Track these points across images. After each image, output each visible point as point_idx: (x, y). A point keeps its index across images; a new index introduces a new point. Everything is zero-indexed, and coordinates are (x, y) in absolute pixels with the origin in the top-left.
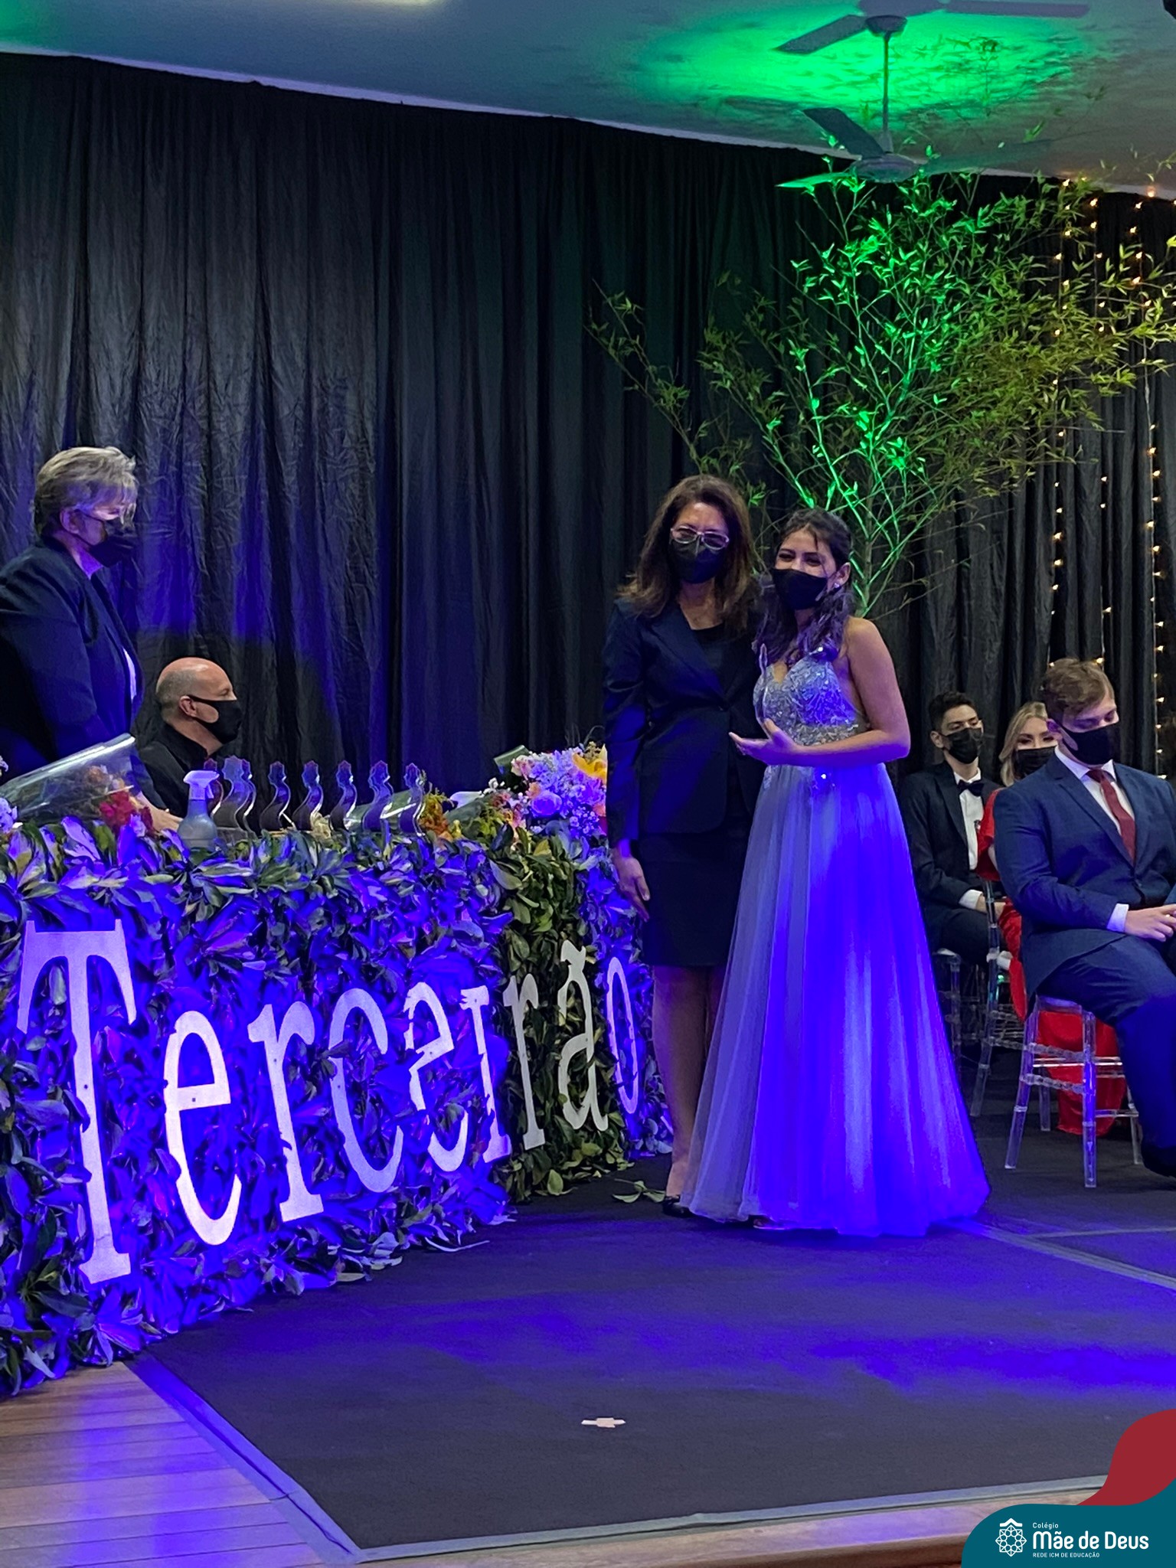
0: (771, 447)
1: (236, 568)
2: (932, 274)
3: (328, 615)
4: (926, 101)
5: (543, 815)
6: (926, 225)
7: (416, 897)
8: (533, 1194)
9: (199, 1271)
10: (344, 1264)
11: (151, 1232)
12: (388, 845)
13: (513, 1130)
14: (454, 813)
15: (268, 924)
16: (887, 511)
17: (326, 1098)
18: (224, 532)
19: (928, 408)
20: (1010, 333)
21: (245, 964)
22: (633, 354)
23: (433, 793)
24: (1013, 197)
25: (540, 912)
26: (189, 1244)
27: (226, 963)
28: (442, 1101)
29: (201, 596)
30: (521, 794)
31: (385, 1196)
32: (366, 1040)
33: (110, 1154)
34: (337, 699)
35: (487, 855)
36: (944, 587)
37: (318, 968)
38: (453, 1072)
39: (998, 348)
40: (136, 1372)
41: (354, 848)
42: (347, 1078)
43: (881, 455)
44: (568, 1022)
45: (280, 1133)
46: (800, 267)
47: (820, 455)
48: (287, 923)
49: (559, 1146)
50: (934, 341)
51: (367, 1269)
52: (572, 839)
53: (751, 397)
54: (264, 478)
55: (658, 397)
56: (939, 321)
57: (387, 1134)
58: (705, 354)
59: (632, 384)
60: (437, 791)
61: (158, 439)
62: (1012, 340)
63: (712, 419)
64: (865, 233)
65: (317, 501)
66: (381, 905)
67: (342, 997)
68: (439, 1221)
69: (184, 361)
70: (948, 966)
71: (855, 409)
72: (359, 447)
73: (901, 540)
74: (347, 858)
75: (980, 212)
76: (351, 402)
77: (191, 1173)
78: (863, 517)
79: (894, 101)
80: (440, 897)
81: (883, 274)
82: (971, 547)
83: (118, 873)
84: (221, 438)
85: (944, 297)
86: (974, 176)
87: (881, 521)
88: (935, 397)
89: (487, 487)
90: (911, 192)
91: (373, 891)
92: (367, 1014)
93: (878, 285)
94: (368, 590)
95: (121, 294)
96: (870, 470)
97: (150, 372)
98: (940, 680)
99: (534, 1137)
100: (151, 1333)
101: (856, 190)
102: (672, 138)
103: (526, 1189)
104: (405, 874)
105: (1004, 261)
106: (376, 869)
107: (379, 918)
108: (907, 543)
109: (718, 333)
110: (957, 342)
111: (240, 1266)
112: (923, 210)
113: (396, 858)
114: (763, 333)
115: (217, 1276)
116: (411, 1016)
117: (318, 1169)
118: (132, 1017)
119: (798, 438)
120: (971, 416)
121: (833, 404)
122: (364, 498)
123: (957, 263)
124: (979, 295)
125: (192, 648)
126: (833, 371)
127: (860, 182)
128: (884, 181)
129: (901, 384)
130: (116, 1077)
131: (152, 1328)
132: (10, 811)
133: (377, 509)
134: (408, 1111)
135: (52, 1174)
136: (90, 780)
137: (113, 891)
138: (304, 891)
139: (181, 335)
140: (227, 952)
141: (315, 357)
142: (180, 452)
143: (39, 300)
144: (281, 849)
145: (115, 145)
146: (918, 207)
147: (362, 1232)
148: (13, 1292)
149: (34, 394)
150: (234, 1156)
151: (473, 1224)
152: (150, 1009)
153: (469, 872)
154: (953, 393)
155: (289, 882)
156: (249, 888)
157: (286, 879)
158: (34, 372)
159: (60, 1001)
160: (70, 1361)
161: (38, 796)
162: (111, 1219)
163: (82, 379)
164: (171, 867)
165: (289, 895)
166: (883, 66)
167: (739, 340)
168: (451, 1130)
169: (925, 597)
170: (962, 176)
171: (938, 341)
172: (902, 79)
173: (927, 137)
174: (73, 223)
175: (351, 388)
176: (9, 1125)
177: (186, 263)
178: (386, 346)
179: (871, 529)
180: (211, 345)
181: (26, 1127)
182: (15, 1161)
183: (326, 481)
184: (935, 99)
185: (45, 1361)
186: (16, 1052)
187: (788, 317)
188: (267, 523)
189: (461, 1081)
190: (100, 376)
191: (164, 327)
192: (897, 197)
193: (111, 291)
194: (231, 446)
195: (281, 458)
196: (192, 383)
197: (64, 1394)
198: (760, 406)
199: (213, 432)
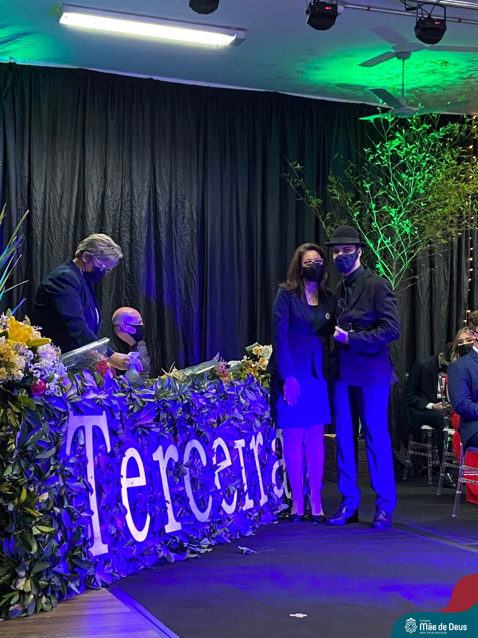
0: (356, 223)
1: (142, 271)
2: (421, 154)
3: (178, 289)
4: (418, 85)
6: (419, 134)
7: (217, 403)
9: (134, 553)
10: (190, 551)
11: (116, 536)
12: (206, 383)
13: (255, 497)
14: (230, 369)
15: (161, 413)
16: (402, 249)
17: (182, 483)
18: (137, 256)
19: (418, 208)
20: (452, 178)
21: (152, 429)
22: (300, 186)
23: (222, 361)
24: (454, 123)
26: (131, 541)
27: (145, 429)
28: (227, 486)
29: (127, 281)
30: (256, 362)
31: (205, 524)
32: (198, 460)
33: (100, 504)
34: (181, 323)
35: (244, 386)
36: (425, 280)
37: (180, 431)
38: (231, 473)
39: (447, 183)
40: (111, 592)
41: (193, 383)
42: (191, 475)
43: (400, 226)
44: (276, 454)
45: (165, 497)
46: (368, 151)
47: (375, 226)
48: (168, 414)
49: (272, 503)
50: (421, 181)
51: (198, 552)
53: (348, 203)
54: (153, 235)
55: (310, 203)
56: (424, 173)
57: (206, 498)
58: (329, 186)
59: (300, 197)
60: (224, 360)
61: (111, 219)
62: (453, 180)
63: (331, 212)
64: (394, 138)
65: (174, 244)
66: (204, 406)
67: (189, 443)
69: (122, 188)
70: (427, 434)
71: (390, 208)
72: (190, 222)
73: (408, 261)
74: (190, 387)
75: (441, 129)
76: (187, 205)
77: (131, 513)
78: (392, 251)
79: (406, 85)
80: (226, 403)
81: (401, 154)
82: (436, 263)
83: (104, 393)
84: (136, 219)
85: (426, 163)
86: (438, 115)
87: (400, 253)
88: (422, 203)
89: (241, 238)
90: (412, 121)
91: (201, 400)
92: (198, 449)
93: (398, 158)
94: (193, 279)
95: (98, 162)
96: (395, 232)
97: (109, 193)
99: (264, 500)
100: (116, 577)
101: (390, 120)
102: (316, 100)
104: (213, 394)
105: (450, 149)
106: (202, 392)
107: (203, 411)
108: (411, 262)
109: (334, 177)
110: (431, 181)
111: (150, 550)
112: (417, 128)
113: (209, 387)
114: (352, 177)
115: (141, 553)
116: (215, 451)
117: (179, 512)
118: (109, 450)
119: (366, 219)
120: (436, 211)
121: (380, 205)
122: (192, 242)
123: (431, 150)
124: (440, 162)
126: (381, 193)
127: (392, 117)
128: (402, 117)
129: (408, 198)
130: (103, 474)
131: (116, 575)
132: (64, 368)
133: (197, 247)
134: (214, 489)
135: (79, 512)
136: (91, 355)
137: (102, 400)
138: (175, 400)
139: (121, 178)
140: (145, 424)
141: (173, 186)
142: (120, 224)
143: (65, 164)
144: (165, 384)
145: (96, 103)
146: (415, 127)
147: (197, 538)
148: (64, 557)
149: (63, 201)
150: (147, 506)
151: (239, 535)
152: (116, 447)
153: (238, 393)
154: (428, 202)
155: (169, 397)
156: (154, 399)
157: (167, 396)
158: (63, 193)
159: (82, 443)
160: (85, 587)
161: (71, 362)
162: (101, 531)
163: (82, 195)
164: (123, 390)
165: (168, 402)
166: (402, 71)
167: (343, 179)
168: (230, 496)
169: (417, 284)
170: (433, 115)
171: (423, 181)
172: (409, 76)
173: (419, 99)
174: (79, 134)
175: (187, 199)
176: (63, 492)
177: (123, 150)
178: (201, 183)
179: (395, 256)
180: (133, 182)
181: (69, 493)
182: (65, 507)
183: (177, 236)
184: (422, 84)
185: (76, 586)
186: (65, 463)
187: (362, 171)
188: (153, 252)
189: (234, 478)
190: (89, 194)
191: (114, 175)
192: (406, 123)
193: (94, 161)
194: (141, 222)
195: (159, 227)
196: (125, 197)
197: (83, 600)
198: (351, 206)
199: (133, 216)
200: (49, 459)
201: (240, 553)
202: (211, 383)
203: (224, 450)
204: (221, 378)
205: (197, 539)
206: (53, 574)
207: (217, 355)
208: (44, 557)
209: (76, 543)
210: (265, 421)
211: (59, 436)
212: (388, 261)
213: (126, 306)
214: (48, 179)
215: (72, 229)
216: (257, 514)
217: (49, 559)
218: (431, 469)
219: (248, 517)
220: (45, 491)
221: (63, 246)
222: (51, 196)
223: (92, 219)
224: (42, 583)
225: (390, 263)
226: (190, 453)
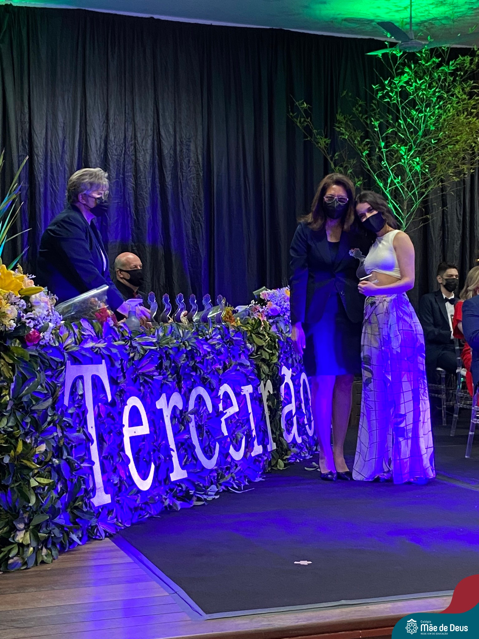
0: (365, 162)
1: (147, 216)
2: (431, 89)
3: (185, 234)
4: (428, 17)
5: (274, 315)
6: (428, 69)
7: (222, 349)
8: (272, 469)
9: (138, 502)
10: (196, 498)
11: (119, 485)
12: (211, 329)
14: (237, 314)
15: (163, 361)
16: (413, 188)
17: (187, 431)
18: (143, 202)
19: (429, 145)
20: (464, 113)
21: (154, 377)
22: (307, 125)
23: (229, 306)
24: (464, 56)
25: (273, 354)
26: (134, 490)
27: (147, 377)
28: (234, 432)
29: (134, 228)
30: (264, 307)
31: (212, 471)
32: (203, 408)
33: (102, 454)
34: (189, 268)
35: (251, 331)
36: (437, 219)
37: (183, 379)
38: (239, 420)
39: (458, 119)
40: (114, 542)
41: (197, 330)
42: (196, 423)
43: (410, 164)
44: (285, 399)
45: (170, 445)
46: (376, 87)
47: (385, 165)
48: (171, 361)
49: (282, 450)
50: (432, 117)
51: (205, 500)
52: (286, 325)
53: (356, 142)
54: (158, 180)
55: (318, 143)
56: (434, 109)
57: (212, 445)
58: (337, 125)
59: (307, 138)
61: (115, 164)
62: (464, 116)
63: (340, 151)
64: (403, 73)
65: (179, 188)
66: (209, 353)
67: (194, 390)
68: (234, 480)
69: (125, 132)
70: (441, 375)
71: (399, 146)
72: (196, 165)
73: (419, 199)
74: (194, 333)
75: (451, 63)
76: (192, 147)
77: (134, 462)
78: (403, 190)
79: (414, 18)
80: (232, 349)
81: (410, 89)
82: (448, 202)
83: (103, 341)
84: (140, 163)
85: (436, 99)
86: (448, 48)
87: (410, 192)
88: (432, 140)
89: (248, 181)
90: (422, 56)
91: (205, 347)
92: (203, 396)
93: (408, 94)
94: (201, 225)
95: (99, 105)
96: (406, 171)
97: (112, 137)
98: (436, 257)
99: (272, 446)
100: (119, 526)
101: (399, 55)
102: (322, 35)
103: (269, 467)
104: (218, 340)
105: (461, 83)
106: (206, 338)
107: (208, 358)
108: (421, 201)
109: (342, 116)
110: (441, 117)
111: (155, 500)
112: (427, 63)
113: (214, 333)
114: (361, 115)
115: (145, 502)
116: (221, 398)
117: (185, 460)
118: (109, 399)
119: (376, 158)
120: (447, 147)
121: (390, 144)
122: (199, 187)
123: (441, 84)
124: (450, 97)
125: (130, 249)
126: (390, 131)
127: (400, 52)
128: (410, 51)
129: (419, 135)
130: (104, 423)
131: (120, 524)
132: (59, 317)
133: (204, 190)
134: (221, 436)
135: (79, 463)
136: (91, 303)
137: (101, 349)
138: (178, 347)
139: (124, 121)
140: (147, 373)
141: (178, 129)
142: (124, 169)
143: (66, 108)
144: (168, 330)
146: (424, 62)
147: (203, 485)
148: (64, 510)
149: (65, 146)
150: (151, 455)
151: (248, 482)
152: (117, 396)
153: (244, 339)
154: (440, 138)
155: (172, 344)
156: (156, 346)
157: (170, 343)
158: (65, 138)
159: (81, 393)
160: (87, 538)
161: (70, 310)
162: (103, 481)
163: (84, 140)
164: (124, 338)
165: (171, 349)
166: (410, 4)
167: (351, 118)
168: (238, 443)
169: (429, 223)
170: (443, 48)
171: (433, 117)
172: (417, 9)
173: (428, 32)
174: (80, 77)
175: (192, 142)
176: (62, 443)
177: (125, 92)
178: (206, 124)
179: (406, 195)
180: (136, 126)
181: (68, 444)
182: (64, 458)
183: (183, 180)
184: (431, 17)
185: (78, 538)
186: (64, 413)
187: (371, 109)
188: (159, 197)
189: (242, 424)
190: (91, 139)
191: (117, 119)
192: (416, 58)
193: (95, 104)
194: (145, 167)
195: (164, 171)
196: (129, 141)
197: (86, 551)
198: (360, 146)
199: (137, 161)
200: (46, 409)
202: (216, 329)
203: (231, 396)
205: (204, 487)
206: (53, 526)
208: (43, 509)
209: (77, 494)
210: (273, 365)
211: (56, 386)
212: (399, 201)
214: (49, 124)
217: (48, 510)
218: (445, 410)
219: (257, 463)
220: (42, 442)
222: (53, 142)
224: (41, 535)
225: (401, 202)
226: (195, 401)
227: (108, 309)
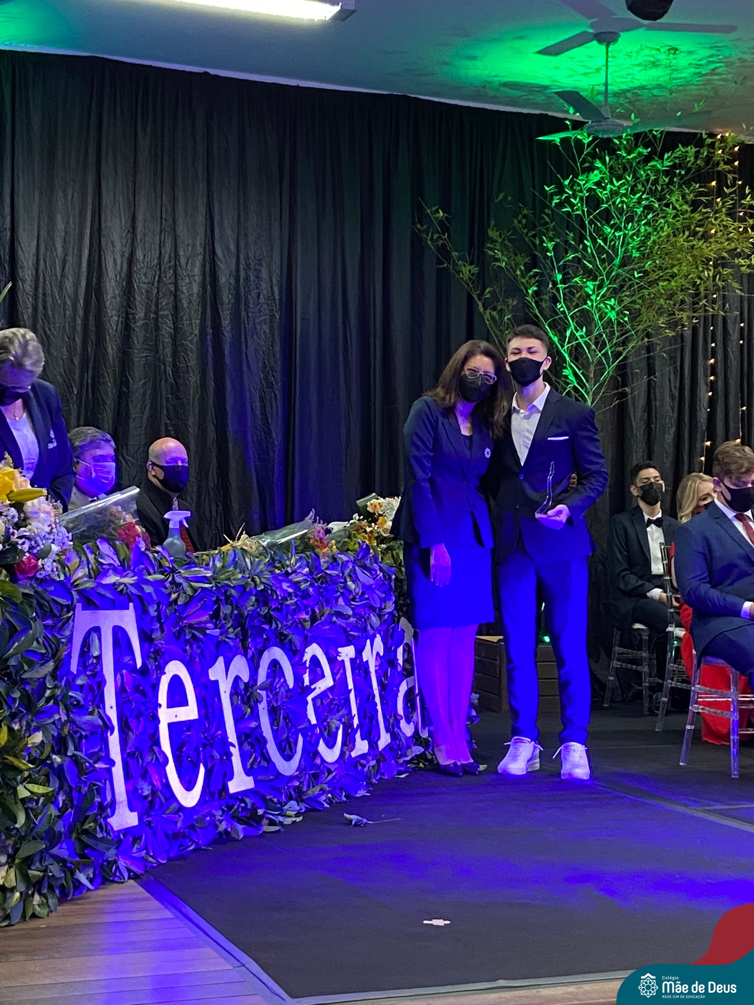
0: (531, 304)
1: (192, 379)
2: (634, 195)
3: (249, 408)
4: (631, 85)
6: (631, 164)
7: (311, 589)
9: (179, 824)
10: (267, 821)
11: (150, 799)
12: (293, 558)
13: (371, 736)
14: (331, 535)
15: (221, 606)
16: (604, 345)
17: (255, 716)
18: (185, 355)
19: (630, 280)
20: (684, 232)
21: (207, 631)
22: (443, 245)
23: (319, 523)
24: (687, 146)
26: (174, 806)
27: (196, 630)
28: (325, 720)
29: (170, 396)
31: (291, 778)
32: (280, 679)
33: (126, 750)
34: (255, 462)
35: (354, 562)
36: (640, 394)
37: (251, 634)
38: (333, 699)
39: (676, 241)
40: (143, 886)
41: (272, 558)
42: (269, 703)
43: (601, 309)
44: (404, 669)
45: (228, 737)
46: (551, 190)
47: (562, 309)
48: (232, 606)
49: (399, 747)
50: (635, 237)
51: (281, 823)
53: (518, 272)
54: (209, 322)
55: (459, 272)
56: (638, 225)
57: (293, 739)
58: (489, 245)
59: (443, 263)
60: (321, 522)
61: (143, 297)
62: (685, 237)
63: (493, 286)
64: (592, 169)
65: (243, 337)
66: (290, 594)
67: (266, 653)
69: (160, 247)
70: (641, 635)
71: (585, 280)
72: (269, 302)
73: (613, 363)
74: (268, 565)
75: (666, 156)
76: (264, 274)
77: (174, 761)
78: (588, 348)
79: (611, 85)
80: (325, 589)
81: (603, 194)
82: (657, 368)
83: (131, 574)
84: (183, 297)
85: (641, 209)
86: (662, 132)
87: (600, 351)
88: (636, 273)
89: (350, 327)
90: (621, 143)
91: (285, 586)
92: (280, 662)
93: (598, 202)
94: (275, 394)
96: (593, 319)
97: (139, 255)
98: (636, 452)
99: (384, 740)
100: (151, 863)
101: (586, 141)
102: (469, 107)
104: (305, 575)
105: (680, 186)
106: (287, 572)
107: (288, 602)
108: (618, 366)
109: (497, 231)
110: (650, 238)
111: (204, 821)
112: (629, 154)
113: (298, 565)
114: (525, 231)
115: (190, 827)
116: (307, 665)
117: (251, 760)
118: (139, 664)
119: (548, 298)
120: (658, 284)
121: (569, 276)
122: (273, 335)
123: (650, 188)
124: (664, 208)
126: (571, 257)
127: (589, 136)
128: (605, 136)
129: (614, 265)
130: (130, 702)
131: (151, 859)
132: (67, 535)
133: (281, 341)
134: (306, 724)
135: (91, 761)
136: (111, 515)
137: (129, 586)
138: (243, 586)
139: (158, 232)
140: (197, 624)
141: (242, 245)
142: (157, 305)
143: (70, 209)
144: (229, 559)
145: (119, 112)
146: (626, 153)
147: (278, 800)
148: (68, 833)
149: (67, 268)
150: (200, 752)
151: (345, 796)
152: (150, 659)
153: (343, 573)
154: (646, 270)
155: (234, 580)
156: (210, 584)
157: (232, 578)
159: (96, 653)
160: (102, 879)
161: (79, 524)
162: (127, 791)
163: (96, 259)
164: (162, 570)
165: (234, 588)
166: (605, 63)
167: (510, 235)
168: (332, 736)
169: (627, 401)
170: (654, 132)
171: (638, 237)
172: (616, 71)
173: (632, 108)
174: (92, 160)
175: (264, 265)
176: (66, 730)
177: (162, 188)
178: (287, 238)
179: (593, 356)
180: (178, 238)
181: (76, 732)
182: (69, 754)
183: (248, 324)
184: (637, 84)
185: (87, 878)
186: (71, 685)
187: (542, 221)
188: (210, 350)
189: (339, 707)
190: (107, 257)
191: (148, 226)
192: (612, 145)
193: (115, 203)
194: (190, 302)
195: (220, 310)
196: (165, 262)
197: (99, 899)
198: (524, 278)
199: (178, 293)
200: (44, 678)
201: (346, 824)
202: (301, 558)
203: (322, 662)
204: (317, 550)
206: (51, 859)
207: (311, 513)
208: (37, 833)
209: (87, 811)
210: (387, 616)
211: (59, 642)
212: (582, 365)
213: (168, 435)
214: (42, 233)
215: (81, 312)
216: (373, 763)
217: (44, 835)
218: (648, 691)
219: (360, 768)
220: (37, 729)
221: (67, 339)
222: (48, 260)
223: (112, 297)
224: (34, 873)
225: (585, 366)
226: (268, 669)
227: (138, 525)
